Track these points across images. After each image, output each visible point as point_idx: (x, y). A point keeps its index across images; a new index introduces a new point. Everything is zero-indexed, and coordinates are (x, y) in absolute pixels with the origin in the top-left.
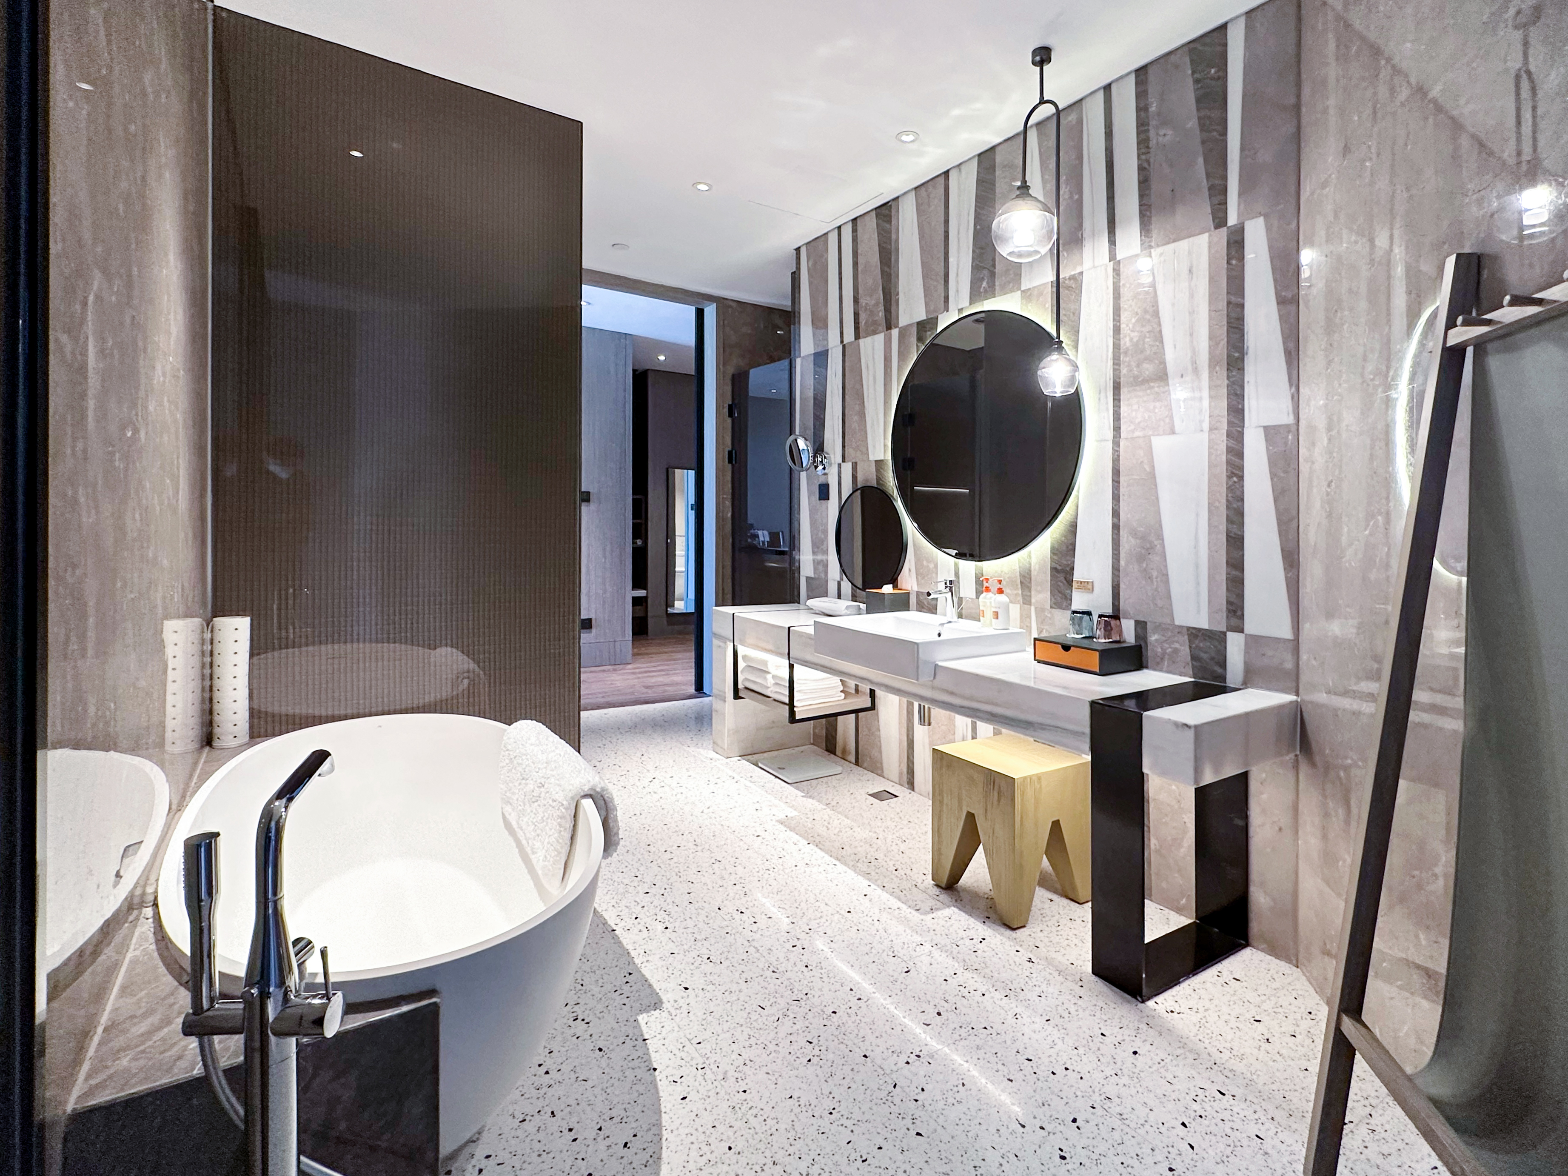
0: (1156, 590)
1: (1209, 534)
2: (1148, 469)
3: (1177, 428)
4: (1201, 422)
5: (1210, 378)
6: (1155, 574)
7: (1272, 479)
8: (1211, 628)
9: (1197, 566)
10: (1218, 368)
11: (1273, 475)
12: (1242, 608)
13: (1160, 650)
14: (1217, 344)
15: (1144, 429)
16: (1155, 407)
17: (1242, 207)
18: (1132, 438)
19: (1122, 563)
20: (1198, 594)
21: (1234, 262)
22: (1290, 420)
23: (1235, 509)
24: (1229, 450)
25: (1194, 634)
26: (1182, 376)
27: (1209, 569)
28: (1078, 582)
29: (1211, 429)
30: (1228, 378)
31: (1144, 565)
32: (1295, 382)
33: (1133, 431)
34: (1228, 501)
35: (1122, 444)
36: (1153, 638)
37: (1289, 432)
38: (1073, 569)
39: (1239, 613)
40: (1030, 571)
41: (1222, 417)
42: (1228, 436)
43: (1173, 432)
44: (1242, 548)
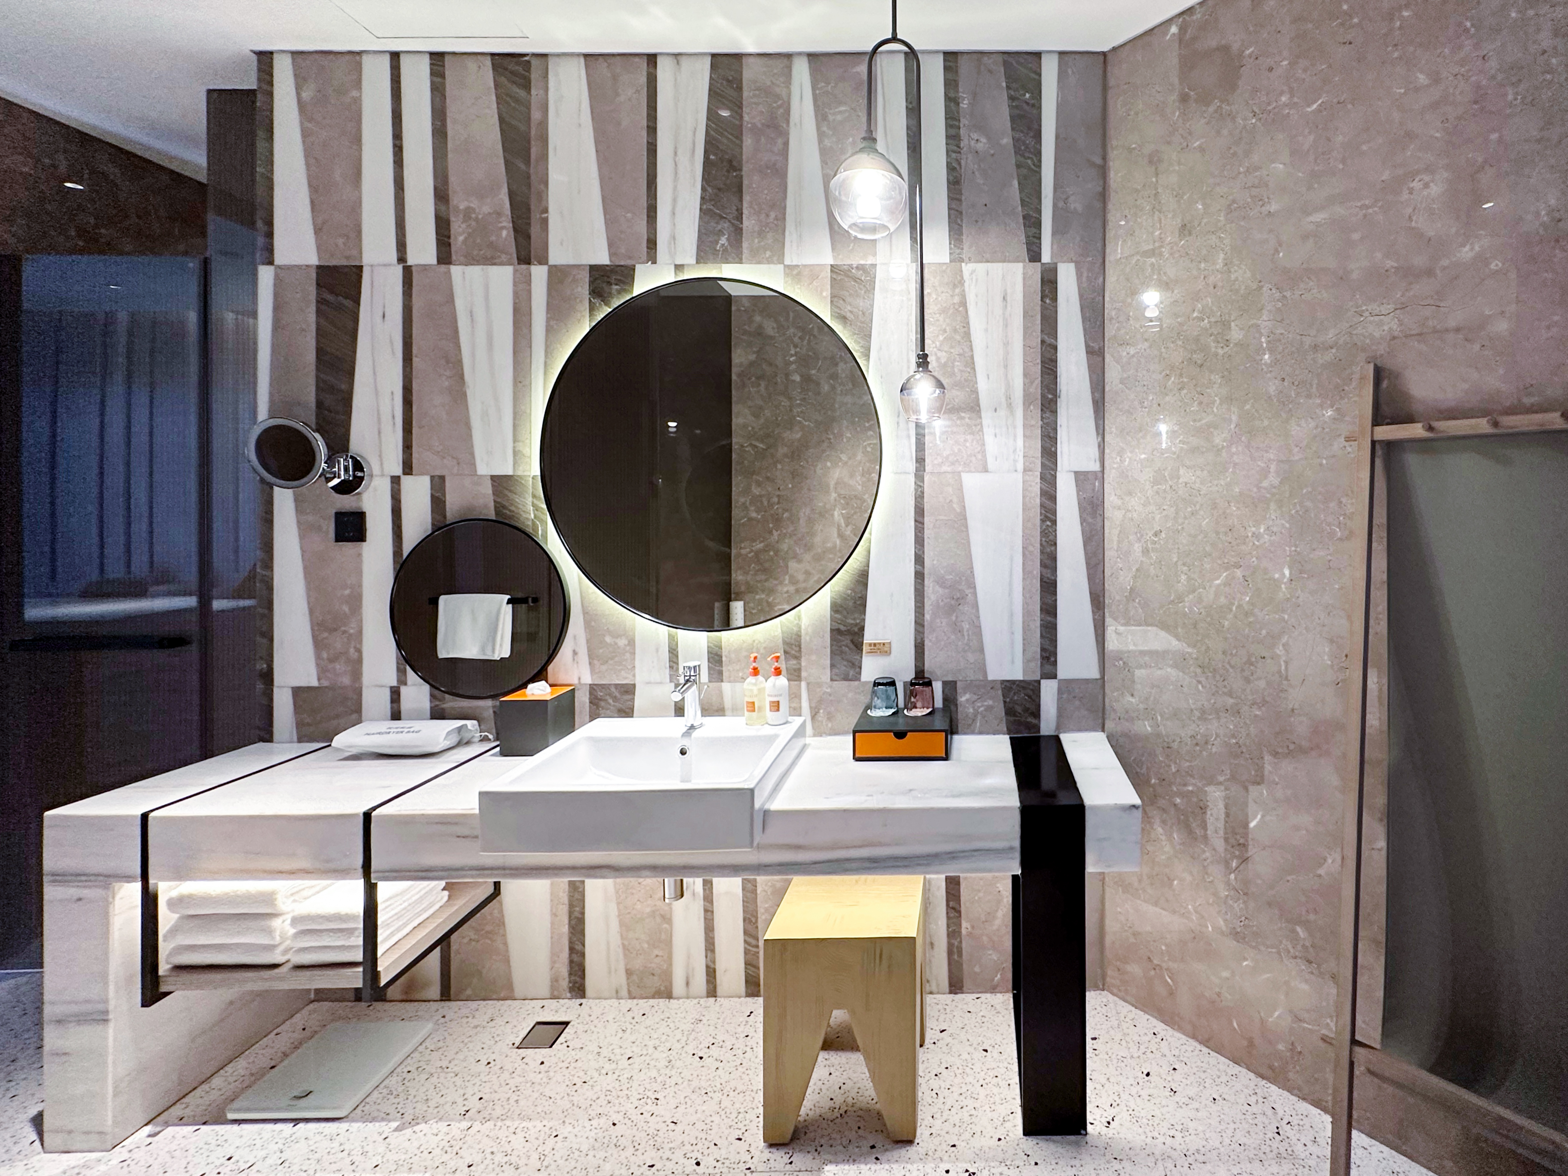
0: (967, 644)
1: (1024, 579)
2: (958, 510)
3: (990, 466)
4: (1015, 461)
5: (1025, 417)
6: (966, 626)
7: (1082, 524)
8: (1027, 678)
9: (1011, 615)
10: (1032, 407)
11: (1083, 521)
12: (1055, 654)
13: (971, 710)
14: (1032, 383)
15: (953, 464)
16: (966, 441)
17: (1055, 247)
18: (940, 473)
19: (927, 617)
20: (1012, 643)
21: (1048, 301)
22: (1096, 467)
23: (1048, 554)
24: (1043, 493)
25: (1009, 686)
26: (996, 410)
27: (1023, 617)
28: (870, 645)
29: (1025, 470)
30: (1042, 418)
31: (954, 618)
32: (1101, 432)
33: (940, 465)
34: (1041, 545)
35: (926, 478)
36: (963, 698)
37: (1096, 479)
38: (862, 629)
39: (1052, 659)
40: (800, 636)
41: (1037, 458)
42: (1041, 479)
43: (986, 470)
44: (1055, 593)
